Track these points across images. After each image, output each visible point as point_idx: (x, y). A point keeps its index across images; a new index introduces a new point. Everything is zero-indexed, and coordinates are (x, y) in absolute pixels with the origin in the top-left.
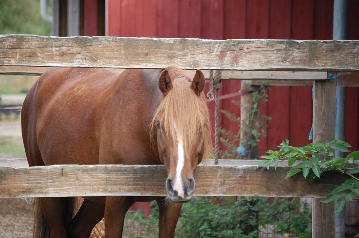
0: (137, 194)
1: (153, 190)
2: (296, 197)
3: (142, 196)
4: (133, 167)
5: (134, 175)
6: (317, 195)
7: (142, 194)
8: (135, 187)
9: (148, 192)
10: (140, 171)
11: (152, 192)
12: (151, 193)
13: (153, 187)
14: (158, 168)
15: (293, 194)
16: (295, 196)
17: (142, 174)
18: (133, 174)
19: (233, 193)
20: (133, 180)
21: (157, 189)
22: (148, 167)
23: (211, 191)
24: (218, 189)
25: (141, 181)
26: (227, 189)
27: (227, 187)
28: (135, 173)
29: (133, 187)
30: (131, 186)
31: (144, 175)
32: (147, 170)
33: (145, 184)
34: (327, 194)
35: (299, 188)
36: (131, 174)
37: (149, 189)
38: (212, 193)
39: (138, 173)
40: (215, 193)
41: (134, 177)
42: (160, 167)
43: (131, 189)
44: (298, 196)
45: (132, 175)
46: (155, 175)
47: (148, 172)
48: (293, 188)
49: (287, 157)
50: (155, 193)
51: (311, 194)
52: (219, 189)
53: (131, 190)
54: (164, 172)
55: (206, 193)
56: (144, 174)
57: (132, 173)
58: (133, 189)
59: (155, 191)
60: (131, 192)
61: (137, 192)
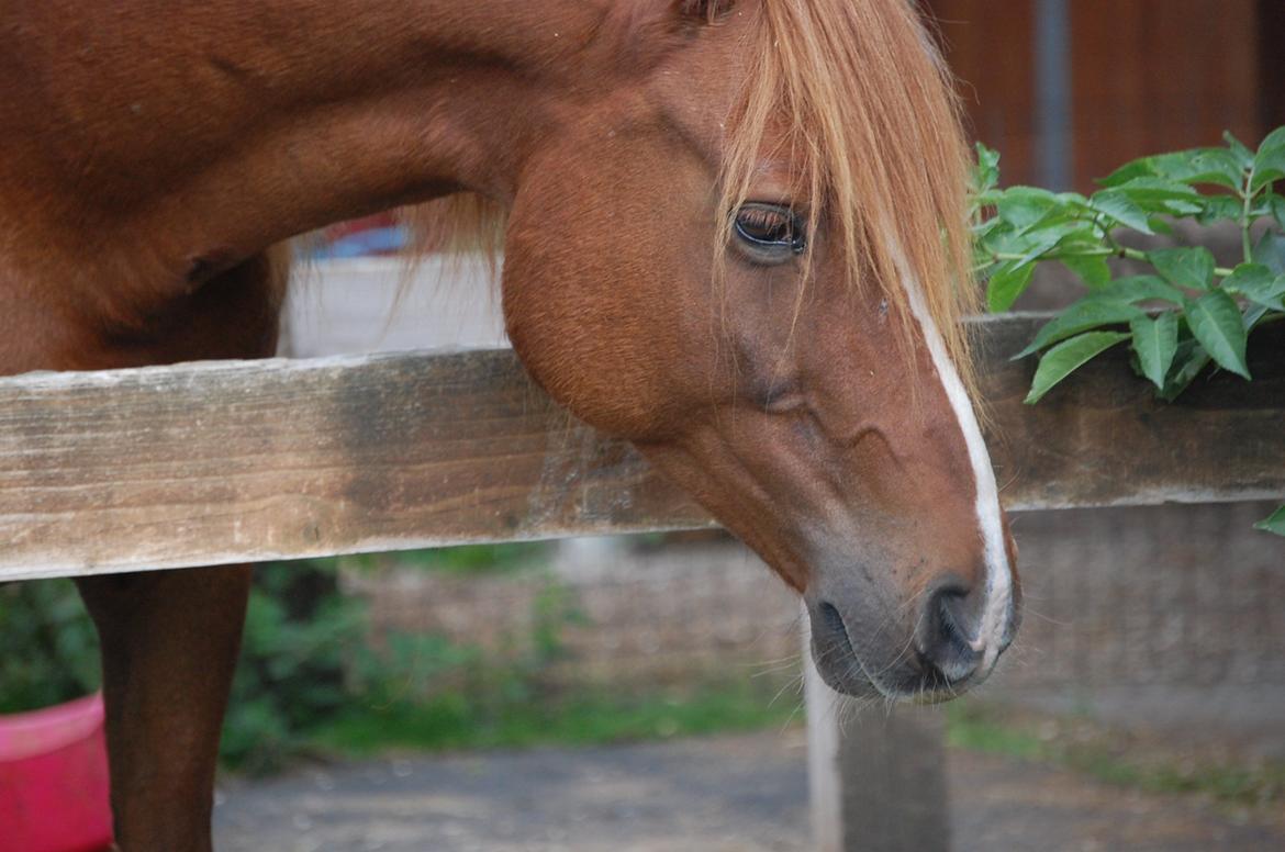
0: (56, 566)
1: (163, 530)
2: (1071, 506)
3: (90, 572)
4: (22, 391)
5: (31, 443)
6: (1197, 486)
7: (91, 562)
8: (44, 517)
9: (131, 547)
10: (69, 411)
11: (156, 547)
12: (152, 554)
13: (162, 508)
14: (189, 384)
15: (1051, 489)
16: (1065, 498)
17: (82, 429)
18: (23, 437)
19: (676, 515)
20: (25, 473)
21: (193, 519)
22: (120, 387)
23: (539, 512)
24: (585, 491)
25: (80, 480)
26: (636, 489)
27: (640, 477)
28: (32, 431)
29: (28, 524)
30: (13, 517)
31: (101, 435)
32: (114, 403)
33: (110, 495)
34: (1262, 474)
35: (1082, 448)
36: (12, 439)
37: (139, 527)
38: (547, 520)
39: (60, 425)
40: (566, 520)
41: (26, 452)
42: (199, 378)
43: (17, 532)
44: (1081, 497)
45: (20, 445)
46: (174, 431)
47: (123, 417)
48: (1046, 452)
49: (1000, 256)
50: (175, 549)
51: (1158, 484)
52: (591, 490)
53: (14, 540)
54: (232, 408)
55: (511, 522)
56: (96, 429)
57: (16, 431)
58: (26, 533)
59: (176, 535)
60: (15, 551)
61: (56, 552)
